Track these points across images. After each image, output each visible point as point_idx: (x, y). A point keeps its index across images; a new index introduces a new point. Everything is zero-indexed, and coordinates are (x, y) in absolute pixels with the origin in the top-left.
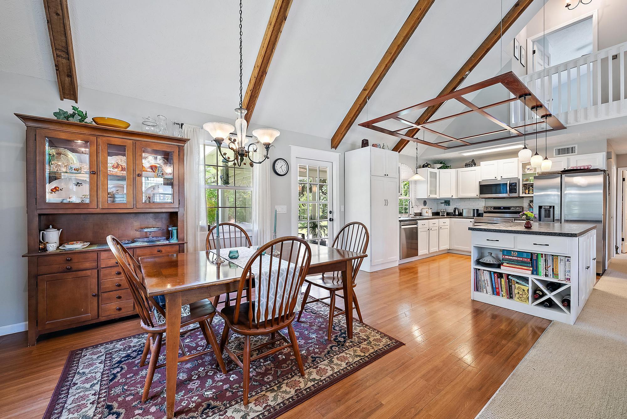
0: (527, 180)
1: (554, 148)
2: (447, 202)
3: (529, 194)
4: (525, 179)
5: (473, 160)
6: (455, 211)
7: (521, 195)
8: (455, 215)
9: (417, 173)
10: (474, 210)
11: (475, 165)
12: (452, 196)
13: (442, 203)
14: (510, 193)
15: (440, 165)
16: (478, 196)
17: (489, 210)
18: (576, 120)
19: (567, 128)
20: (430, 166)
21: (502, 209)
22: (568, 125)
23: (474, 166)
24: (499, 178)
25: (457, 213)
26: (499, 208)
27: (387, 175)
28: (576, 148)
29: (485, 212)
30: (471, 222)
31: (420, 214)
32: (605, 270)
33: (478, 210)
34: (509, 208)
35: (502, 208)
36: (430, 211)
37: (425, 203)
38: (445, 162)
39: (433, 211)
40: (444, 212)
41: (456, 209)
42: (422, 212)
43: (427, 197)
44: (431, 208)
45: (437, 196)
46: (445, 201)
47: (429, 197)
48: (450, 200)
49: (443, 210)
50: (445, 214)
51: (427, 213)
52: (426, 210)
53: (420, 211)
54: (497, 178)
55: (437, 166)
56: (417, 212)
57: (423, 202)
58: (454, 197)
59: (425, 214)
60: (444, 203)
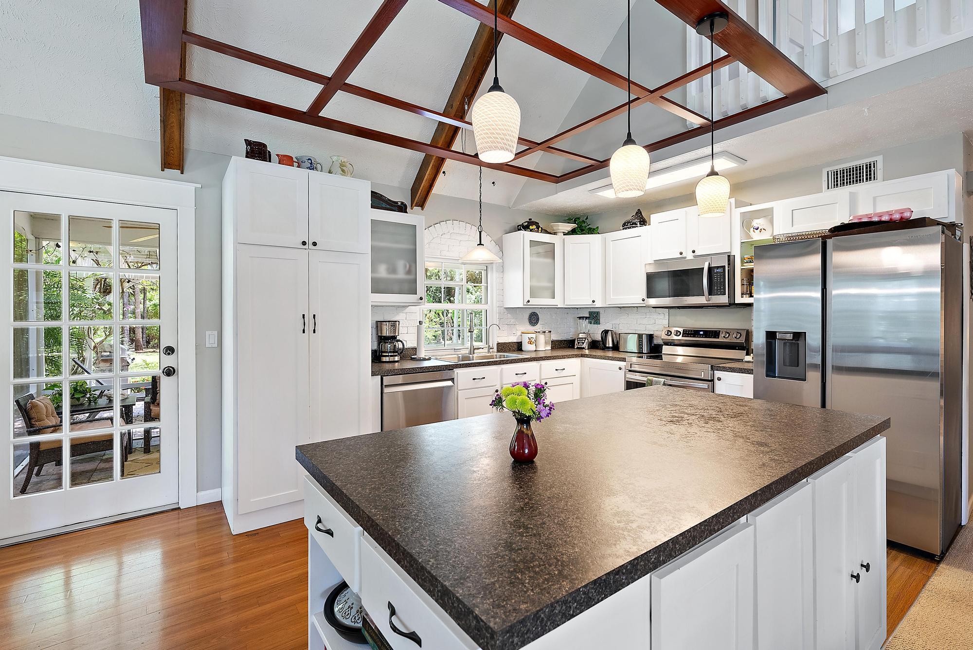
0: (751, 260)
1: (823, 170)
2: (594, 317)
4: (748, 256)
5: (639, 212)
6: (604, 339)
7: (739, 300)
8: (605, 348)
9: (480, 244)
10: (640, 336)
11: (643, 222)
12: (593, 302)
13: (580, 318)
14: (710, 294)
15: (569, 227)
16: (645, 302)
17: (673, 337)
18: (853, 63)
19: (828, 90)
20: (534, 227)
22: (830, 83)
23: (639, 225)
24: (690, 256)
25: (610, 343)
26: (695, 333)
27: (315, 244)
28: (880, 166)
29: (667, 344)
30: (620, 369)
31: (518, 347)
32: (960, 527)
33: (651, 337)
34: (715, 334)
35: (702, 333)
36: (542, 338)
37: (534, 319)
38: (586, 220)
39: (555, 337)
40: (585, 341)
41: (610, 333)
42: (521, 342)
43: (524, 305)
44: (547, 332)
45: (558, 302)
46: (590, 313)
47: (529, 304)
48: (601, 311)
49: (582, 334)
50: (585, 345)
51: (530, 343)
52: (530, 336)
53: (517, 339)
54: (684, 255)
55: (560, 228)
56: (507, 342)
57: (527, 316)
58: (598, 304)
59: (526, 346)
60: (586, 318)
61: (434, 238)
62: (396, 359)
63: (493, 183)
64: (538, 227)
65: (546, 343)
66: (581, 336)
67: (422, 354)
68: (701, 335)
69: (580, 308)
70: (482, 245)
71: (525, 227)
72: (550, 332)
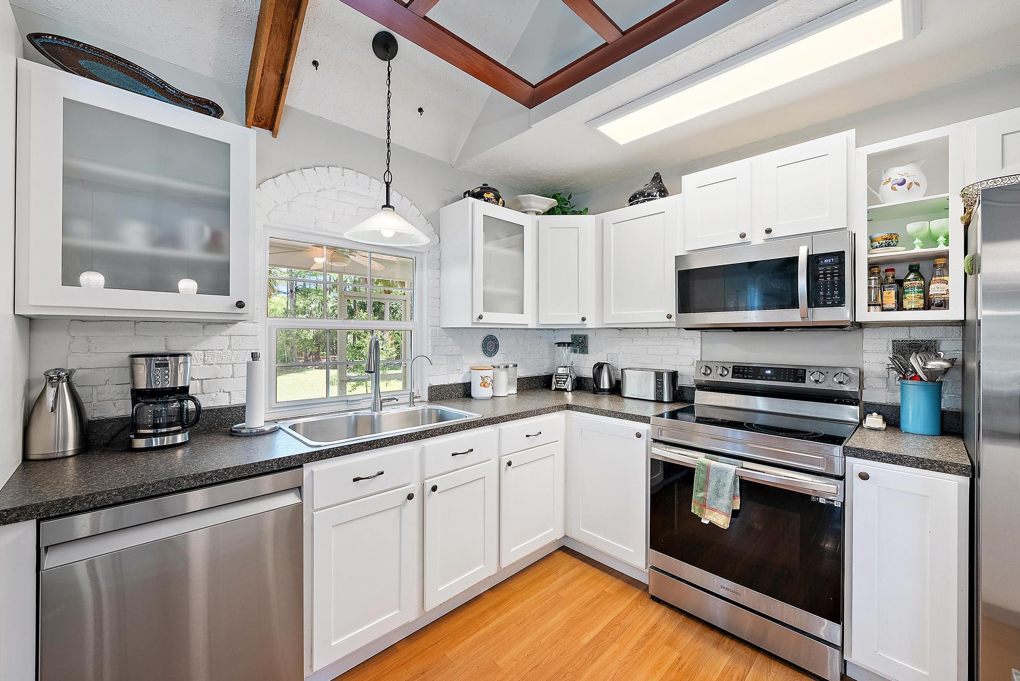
0: (890, 241)
2: (579, 343)
3: (900, 307)
4: (885, 235)
5: (657, 178)
7: (865, 314)
8: (597, 390)
9: (388, 205)
10: (659, 375)
11: (663, 193)
12: (584, 319)
13: (559, 344)
14: (809, 306)
15: (548, 203)
16: (673, 319)
17: (714, 377)
20: (491, 196)
21: (766, 378)
23: (657, 196)
24: (757, 238)
25: (605, 384)
26: (755, 372)
29: (702, 387)
30: (639, 436)
31: (465, 392)
33: (674, 376)
34: (798, 374)
35: (769, 372)
36: (503, 376)
37: (490, 345)
38: (569, 199)
39: (522, 373)
40: (567, 379)
41: (605, 367)
42: (471, 382)
43: (473, 323)
44: (511, 366)
45: (528, 320)
46: (574, 337)
47: (481, 321)
48: (590, 335)
49: (562, 369)
50: (568, 385)
51: (484, 386)
52: (484, 373)
53: (464, 377)
54: (747, 239)
55: (532, 204)
56: (446, 383)
57: (479, 342)
58: (590, 324)
59: (478, 391)
60: (569, 344)
61: (300, 194)
62: (180, 438)
63: (420, 110)
64: (497, 198)
65: (509, 383)
66: (561, 371)
67: (257, 420)
68: (768, 375)
69: (558, 330)
70: (390, 207)
71: (478, 195)
72: (516, 366)
